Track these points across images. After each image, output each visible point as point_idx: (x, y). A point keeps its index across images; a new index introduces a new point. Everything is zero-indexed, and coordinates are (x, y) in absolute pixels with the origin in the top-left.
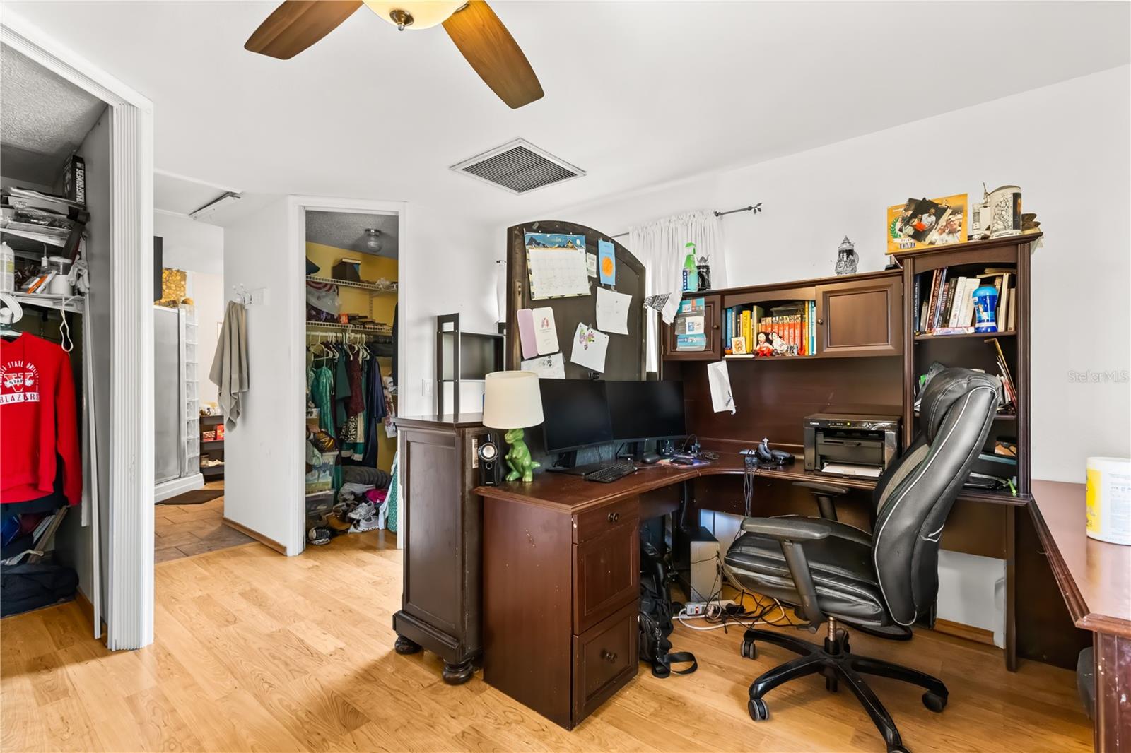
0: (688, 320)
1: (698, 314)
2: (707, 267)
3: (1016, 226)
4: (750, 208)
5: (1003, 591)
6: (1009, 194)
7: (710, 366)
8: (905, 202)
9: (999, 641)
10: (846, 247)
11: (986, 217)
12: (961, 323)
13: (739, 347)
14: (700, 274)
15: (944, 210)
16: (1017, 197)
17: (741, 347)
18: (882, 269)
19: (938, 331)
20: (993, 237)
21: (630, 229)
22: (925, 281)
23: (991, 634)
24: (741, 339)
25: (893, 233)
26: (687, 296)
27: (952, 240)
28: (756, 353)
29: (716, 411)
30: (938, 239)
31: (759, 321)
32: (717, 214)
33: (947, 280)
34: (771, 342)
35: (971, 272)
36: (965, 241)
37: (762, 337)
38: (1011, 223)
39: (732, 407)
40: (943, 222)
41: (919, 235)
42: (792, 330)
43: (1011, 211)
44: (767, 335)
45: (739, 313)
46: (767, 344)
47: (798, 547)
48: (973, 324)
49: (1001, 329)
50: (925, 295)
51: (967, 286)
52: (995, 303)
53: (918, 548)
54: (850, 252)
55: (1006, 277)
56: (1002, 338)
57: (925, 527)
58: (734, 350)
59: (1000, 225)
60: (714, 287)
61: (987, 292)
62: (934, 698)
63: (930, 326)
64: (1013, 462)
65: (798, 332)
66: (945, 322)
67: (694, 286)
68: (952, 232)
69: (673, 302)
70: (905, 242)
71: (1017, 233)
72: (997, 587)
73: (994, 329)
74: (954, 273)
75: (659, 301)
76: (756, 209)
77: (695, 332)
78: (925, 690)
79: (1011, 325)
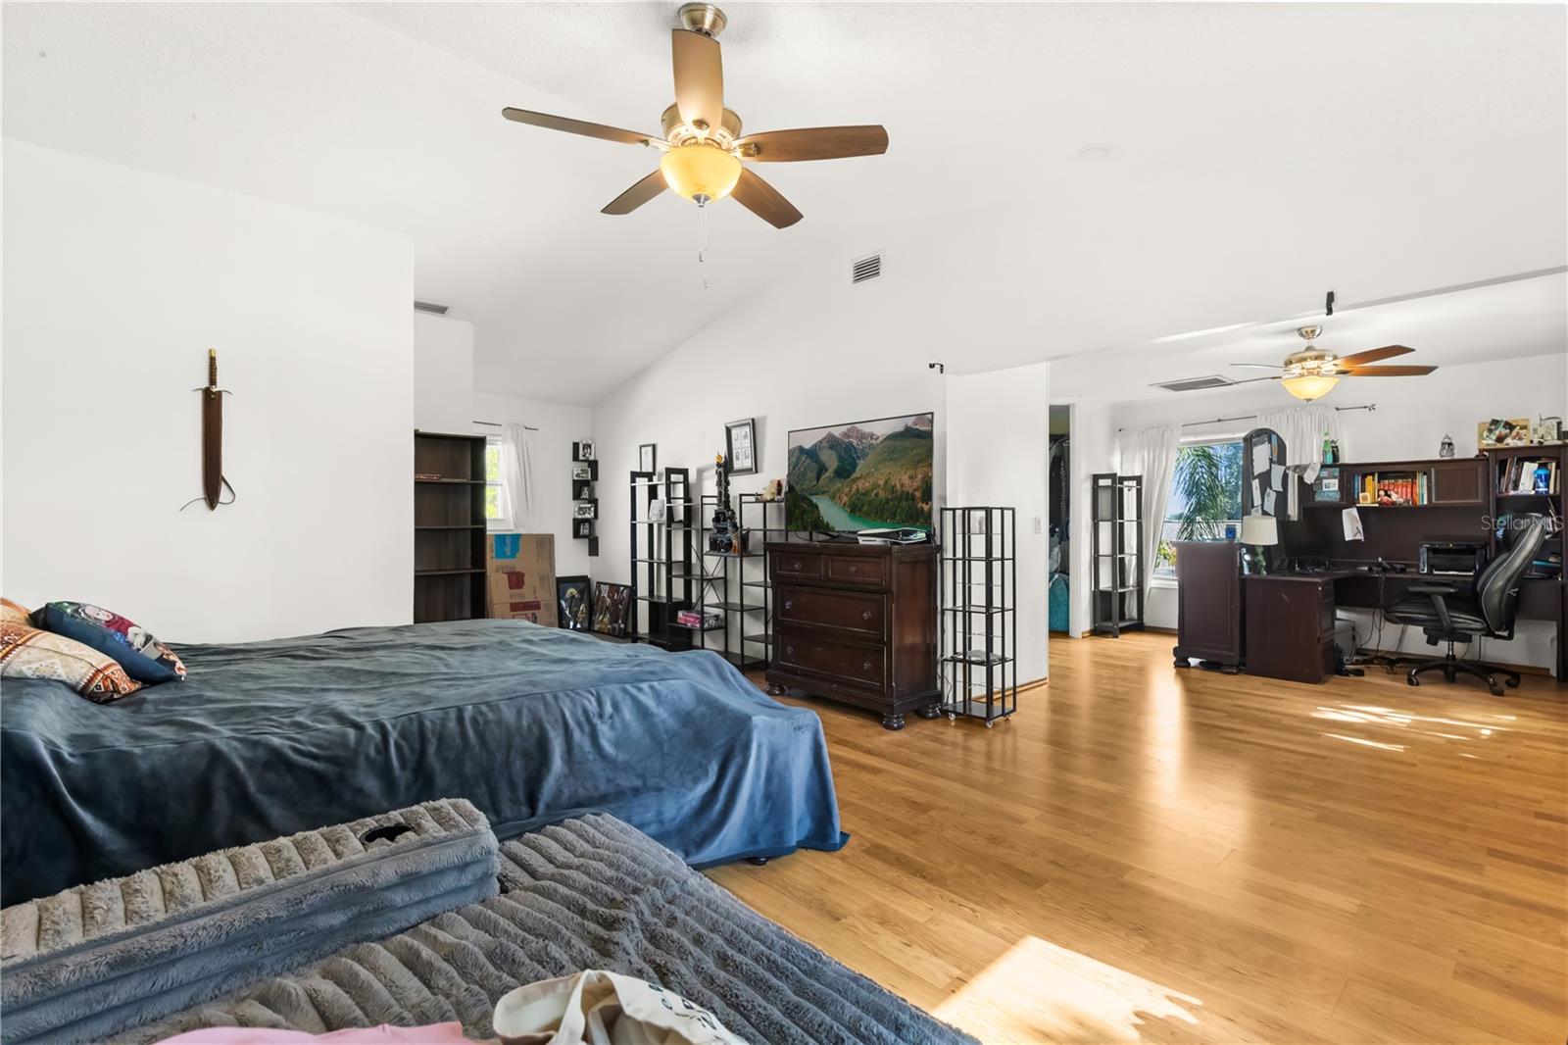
0: (1325, 481)
1: (1334, 477)
2: (1336, 447)
3: (1559, 439)
4: (1366, 407)
5: (1555, 643)
6: (1555, 422)
7: (1344, 511)
8: (1490, 420)
9: (1554, 673)
10: (1447, 440)
11: (1541, 431)
12: (1526, 486)
13: (1365, 498)
14: (1333, 451)
15: (1515, 427)
16: (1559, 424)
17: (1367, 499)
18: (1473, 456)
19: (1512, 493)
20: (1546, 443)
21: (1258, 414)
22: (1503, 465)
23: (1548, 670)
24: (1367, 494)
25: (1481, 437)
26: (1324, 466)
27: (1520, 444)
28: (1380, 503)
29: (1347, 539)
30: (1511, 442)
31: (1379, 482)
32: (1337, 409)
33: (1517, 463)
34: (1390, 496)
35: (1532, 460)
36: (1529, 444)
37: (1382, 493)
38: (1556, 437)
39: (1360, 537)
40: (1514, 433)
41: (1500, 439)
42: (1404, 489)
43: (1556, 431)
44: (1386, 492)
45: (1364, 477)
46: (1386, 498)
47: (1440, 599)
48: (1534, 489)
49: (1551, 491)
50: (1502, 472)
51: (1530, 468)
52: (1547, 478)
53: (1505, 596)
54: (1450, 444)
55: (1554, 464)
56: (1552, 497)
57: (1509, 586)
58: (1361, 501)
59: (1549, 438)
60: (1341, 461)
61: (1543, 472)
62: (1513, 681)
63: (1506, 490)
64: (1559, 566)
65: (1409, 490)
66: (1516, 487)
67: (1329, 460)
68: (1520, 439)
69: (1313, 470)
70: (1490, 442)
71: (1559, 443)
72: (1552, 641)
73: (1547, 492)
74: (1521, 461)
75: (1301, 469)
76: (1372, 408)
77: (1331, 489)
78: (1508, 677)
79: (1558, 489)
